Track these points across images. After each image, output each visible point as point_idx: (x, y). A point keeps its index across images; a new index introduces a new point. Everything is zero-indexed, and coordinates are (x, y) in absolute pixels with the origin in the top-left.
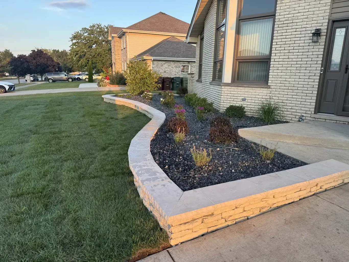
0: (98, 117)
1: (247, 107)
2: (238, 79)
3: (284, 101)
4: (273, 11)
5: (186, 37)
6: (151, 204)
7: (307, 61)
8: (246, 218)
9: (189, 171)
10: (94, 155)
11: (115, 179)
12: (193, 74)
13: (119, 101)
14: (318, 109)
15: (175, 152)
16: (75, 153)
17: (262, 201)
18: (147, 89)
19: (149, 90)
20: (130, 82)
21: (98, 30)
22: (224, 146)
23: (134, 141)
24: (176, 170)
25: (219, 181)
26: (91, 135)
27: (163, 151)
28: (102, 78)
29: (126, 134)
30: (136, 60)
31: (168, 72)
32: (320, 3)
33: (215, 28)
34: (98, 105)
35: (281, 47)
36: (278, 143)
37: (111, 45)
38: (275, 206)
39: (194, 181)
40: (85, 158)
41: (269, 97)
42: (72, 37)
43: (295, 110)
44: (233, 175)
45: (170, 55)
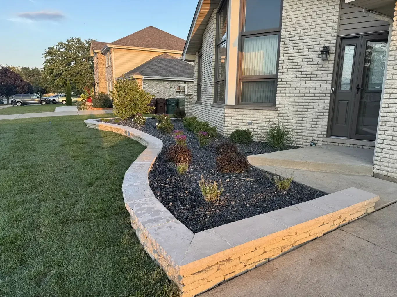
0: (80, 146)
1: (253, 131)
2: (242, 101)
3: (293, 124)
4: (278, 26)
5: (182, 54)
6: (155, 251)
7: (316, 81)
8: (267, 261)
9: (198, 208)
10: (78, 192)
11: (107, 221)
12: (191, 95)
13: (105, 126)
14: (330, 133)
15: (178, 185)
16: (55, 191)
17: (284, 239)
18: (138, 113)
19: (141, 114)
20: (118, 105)
21: (78, 45)
22: (234, 177)
23: (128, 174)
24: (182, 207)
25: (234, 218)
26: (74, 168)
27: (165, 184)
28: (83, 100)
29: (116, 166)
30: (125, 79)
31: (162, 93)
32: (327, 19)
33: (215, 44)
34: (80, 132)
35: (288, 66)
36: (294, 171)
37: (93, 63)
38: (297, 244)
39: (205, 220)
40: (68, 197)
41: (277, 120)
42: (46, 53)
43: (306, 134)
44: (249, 210)
45: (163, 74)
